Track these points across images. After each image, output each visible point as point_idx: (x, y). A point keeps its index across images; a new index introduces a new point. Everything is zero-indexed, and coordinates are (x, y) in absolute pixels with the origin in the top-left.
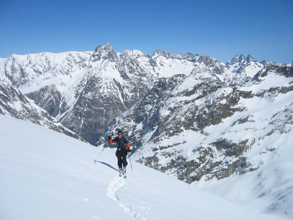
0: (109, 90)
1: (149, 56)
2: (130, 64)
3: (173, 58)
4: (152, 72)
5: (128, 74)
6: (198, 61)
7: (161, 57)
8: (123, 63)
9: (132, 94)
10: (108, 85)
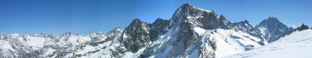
0: (7, 54)
1: (23, 37)
2: (16, 42)
3: (34, 36)
4: (25, 43)
5: (15, 46)
6: (47, 37)
7: (29, 36)
8: (13, 41)
9: (18, 56)
10: (7, 52)
